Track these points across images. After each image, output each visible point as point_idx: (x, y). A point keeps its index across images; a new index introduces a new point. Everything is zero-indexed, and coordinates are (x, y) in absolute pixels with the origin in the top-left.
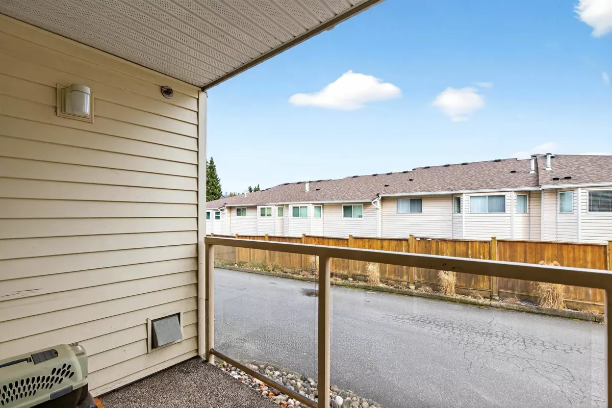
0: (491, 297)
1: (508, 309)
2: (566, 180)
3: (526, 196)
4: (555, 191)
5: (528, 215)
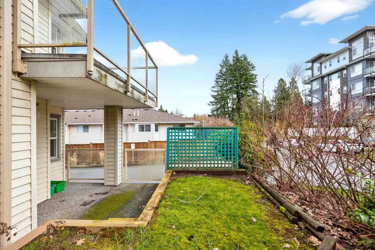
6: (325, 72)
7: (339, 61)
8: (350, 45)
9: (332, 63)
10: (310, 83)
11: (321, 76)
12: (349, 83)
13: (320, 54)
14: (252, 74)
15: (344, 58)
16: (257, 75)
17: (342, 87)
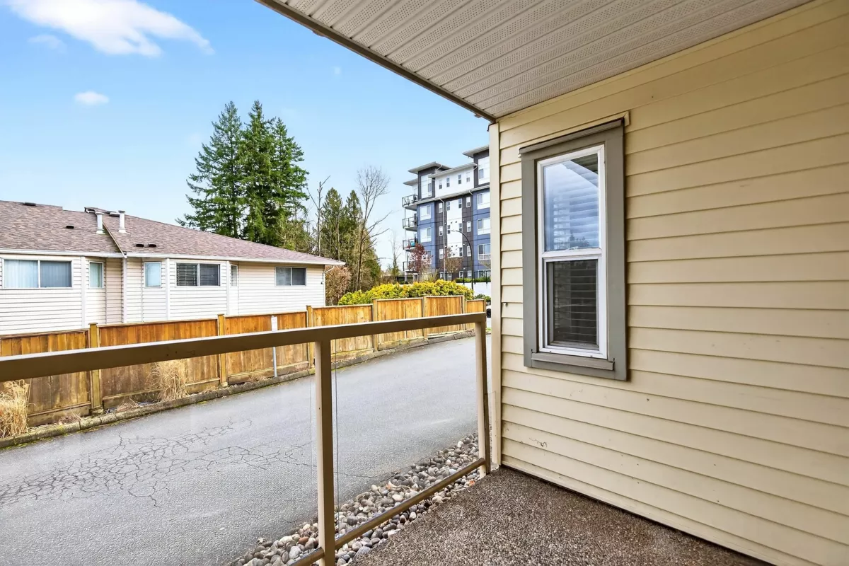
0: (91, 413)
1: (128, 419)
2: (151, 249)
3: (100, 264)
4: (140, 261)
5: (104, 291)
6: (440, 194)
7: (460, 182)
8: (476, 161)
9: (451, 182)
10: (416, 208)
11: (434, 199)
12: (475, 217)
13: (435, 163)
14: (297, 168)
15: (468, 179)
16: (308, 173)
17: (464, 223)
